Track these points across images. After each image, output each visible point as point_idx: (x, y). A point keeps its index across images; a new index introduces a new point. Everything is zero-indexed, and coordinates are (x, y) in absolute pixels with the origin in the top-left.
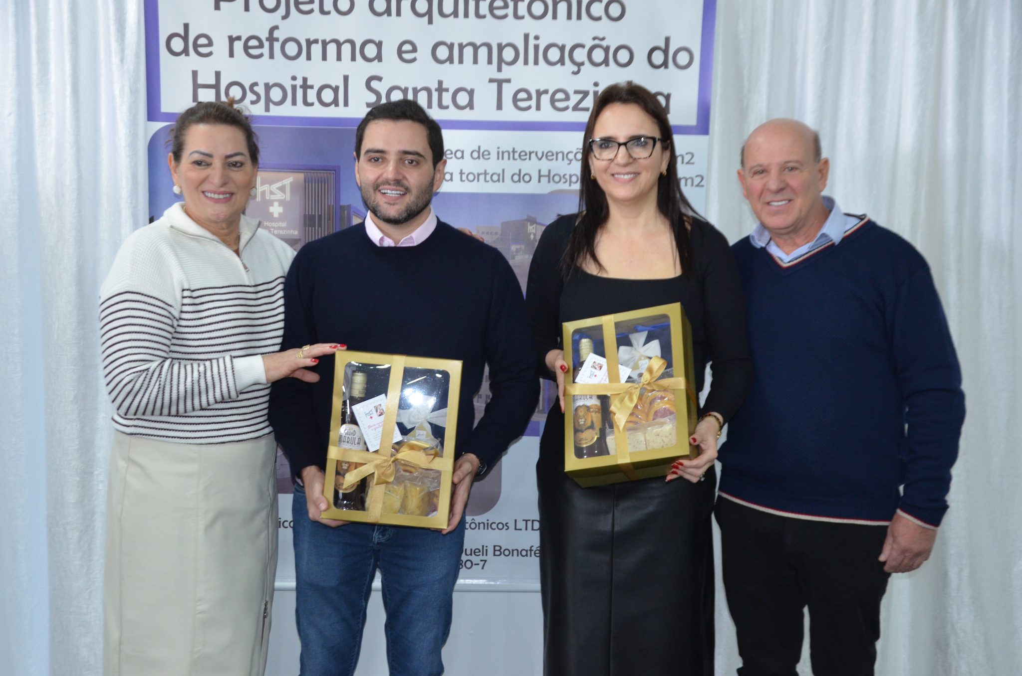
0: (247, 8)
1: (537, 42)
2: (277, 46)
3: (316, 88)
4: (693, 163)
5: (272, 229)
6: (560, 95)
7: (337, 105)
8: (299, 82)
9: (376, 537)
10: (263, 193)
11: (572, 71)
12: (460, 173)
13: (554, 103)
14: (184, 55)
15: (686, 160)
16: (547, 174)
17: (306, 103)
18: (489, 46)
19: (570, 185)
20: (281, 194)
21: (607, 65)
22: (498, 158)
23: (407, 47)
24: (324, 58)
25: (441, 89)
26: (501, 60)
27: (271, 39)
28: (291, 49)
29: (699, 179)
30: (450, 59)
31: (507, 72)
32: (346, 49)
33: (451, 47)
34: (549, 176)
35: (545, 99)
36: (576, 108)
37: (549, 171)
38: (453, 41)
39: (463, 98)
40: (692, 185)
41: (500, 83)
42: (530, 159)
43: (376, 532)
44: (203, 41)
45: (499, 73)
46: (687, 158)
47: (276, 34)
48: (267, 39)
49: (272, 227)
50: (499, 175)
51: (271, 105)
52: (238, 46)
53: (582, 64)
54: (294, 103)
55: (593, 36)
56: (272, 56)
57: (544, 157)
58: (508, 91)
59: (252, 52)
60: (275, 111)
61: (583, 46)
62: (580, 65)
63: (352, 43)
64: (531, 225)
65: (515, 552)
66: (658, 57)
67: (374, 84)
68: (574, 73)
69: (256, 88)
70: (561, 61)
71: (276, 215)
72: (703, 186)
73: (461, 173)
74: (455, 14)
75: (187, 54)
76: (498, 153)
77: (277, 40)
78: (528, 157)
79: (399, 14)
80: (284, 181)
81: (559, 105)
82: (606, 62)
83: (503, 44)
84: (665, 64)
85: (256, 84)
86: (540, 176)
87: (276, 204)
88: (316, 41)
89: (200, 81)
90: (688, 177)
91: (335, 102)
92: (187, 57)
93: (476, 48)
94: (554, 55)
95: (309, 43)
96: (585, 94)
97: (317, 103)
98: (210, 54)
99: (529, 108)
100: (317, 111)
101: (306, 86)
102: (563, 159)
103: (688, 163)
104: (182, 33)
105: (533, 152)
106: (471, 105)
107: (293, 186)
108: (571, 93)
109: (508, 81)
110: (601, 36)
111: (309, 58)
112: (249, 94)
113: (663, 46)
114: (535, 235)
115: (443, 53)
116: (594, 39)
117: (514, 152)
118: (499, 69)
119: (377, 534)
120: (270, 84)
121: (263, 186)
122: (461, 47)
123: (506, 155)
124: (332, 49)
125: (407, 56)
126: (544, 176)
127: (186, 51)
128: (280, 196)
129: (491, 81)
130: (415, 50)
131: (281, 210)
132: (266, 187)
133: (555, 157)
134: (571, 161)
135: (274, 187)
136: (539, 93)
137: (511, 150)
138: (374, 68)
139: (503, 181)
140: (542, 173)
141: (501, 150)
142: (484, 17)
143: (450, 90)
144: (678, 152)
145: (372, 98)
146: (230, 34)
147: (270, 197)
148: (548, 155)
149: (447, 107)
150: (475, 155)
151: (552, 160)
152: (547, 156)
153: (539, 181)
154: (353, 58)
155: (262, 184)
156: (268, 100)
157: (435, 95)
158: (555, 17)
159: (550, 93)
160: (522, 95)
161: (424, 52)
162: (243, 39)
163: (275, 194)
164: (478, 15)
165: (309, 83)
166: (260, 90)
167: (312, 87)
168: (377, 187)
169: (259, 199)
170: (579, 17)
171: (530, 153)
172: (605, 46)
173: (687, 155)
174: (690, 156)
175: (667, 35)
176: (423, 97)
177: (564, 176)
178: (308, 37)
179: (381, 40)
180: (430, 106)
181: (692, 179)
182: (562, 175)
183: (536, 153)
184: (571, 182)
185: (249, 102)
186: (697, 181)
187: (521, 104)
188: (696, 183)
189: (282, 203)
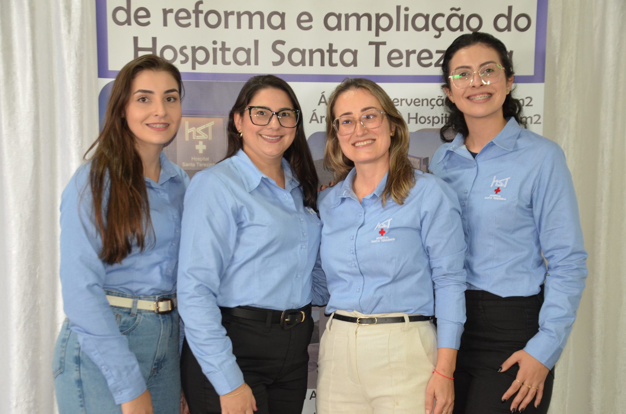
2: (201, 17)
3: (232, 50)
4: (531, 105)
5: (198, 163)
6: (425, 55)
7: (249, 64)
8: (219, 46)
10: (191, 134)
11: (434, 35)
13: (420, 60)
14: (126, 24)
16: (415, 116)
17: (224, 62)
18: (369, 16)
19: (433, 125)
20: (204, 135)
21: (462, 30)
23: (305, 17)
24: (239, 26)
25: (331, 50)
26: (378, 27)
27: (197, 12)
28: (213, 20)
29: (537, 118)
30: (338, 27)
31: (383, 36)
32: (256, 19)
33: (339, 17)
34: (416, 118)
35: (413, 58)
36: (437, 65)
37: (417, 114)
38: (340, 13)
39: (348, 58)
40: (532, 123)
41: (378, 45)
42: (401, 105)
44: (142, 13)
45: (377, 37)
46: (526, 102)
47: (201, 7)
48: (194, 12)
49: (198, 161)
51: (197, 64)
52: (171, 17)
53: (443, 29)
54: (215, 62)
55: (450, 8)
56: (197, 25)
57: (413, 103)
58: (384, 51)
59: (183, 22)
60: (200, 69)
61: (443, 15)
62: (440, 30)
63: (261, 14)
66: (502, 23)
67: (279, 47)
68: (436, 37)
69: (185, 51)
70: (426, 28)
71: (201, 152)
72: (540, 123)
75: (130, 24)
77: (201, 12)
78: (399, 103)
80: (207, 125)
81: (425, 62)
82: (461, 28)
83: (380, 15)
84: (508, 28)
85: (185, 47)
86: (409, 118)
87: (201, 143)
88: (232, 13)
90: (528, 117)
91: (248, 62)
92: (129, 26)
93: (359, 17)
94: (420, 22)
95: (227, 14)
97: (233, 63)
98: (148, 23)
99: (401, 64)
100: (233, 69)
101: (224, 49)
103: (528, 105)
104: (125, 7)
105: (404, 99)
106: (355, 63)
107: (215, 129)
108: (434, 52)
109: (384, 43)
110: (457, 7)
111: (226, 26)
112: (179, 55)
113: (506, 13)
115: (332, 22)
116: (452, 9)
118: (377, 34)
120: (196, 48)
121: (191, 129)
122: (347, 17)
124: (245, 19)
125: (304, 25)
126: (413, 118)
127: (128, 22)
129: (371, 43)
130: (311, 19)
131: (204, 147)
132: (193, 130)
133: (421, 103)
134: (433, 106)
135: (199, 129)
136: (409, 53)
138: (279, 34)
140: (411, 116)
143: (338, 51)
145: (278, 58)
146: (164, 8)
147: (196, 137)
148: (416, 102)
149: (336, 65)
151: (419, 105)
152: (414, 103)
153: (409, 122)
154: (262, 27)
155: (190, 127)
156: (194, 60)
157: (327, 55)
159: (417, 52)
160: (395, 55)
161: (318, 22)
162: (175, 12)
163: (200, 135)
165: (227, 46)
169: (187, 139)
171: (402, 100)
172: (460, 15)
173: (527, 99)
174: (529, 100)
175: (510, 5)
176: (317, 56)
177: (428, 118)
178: (225, 10)
179: (284, 11)
180: (322, 64)
181: (531, 117)
182: (426, 118)
183: (406, 100)
184: (433, 122)
185: (180, 62)
186: (535, 119)
187: (395, 62)
188: (534, 121)
189: (205, 142)
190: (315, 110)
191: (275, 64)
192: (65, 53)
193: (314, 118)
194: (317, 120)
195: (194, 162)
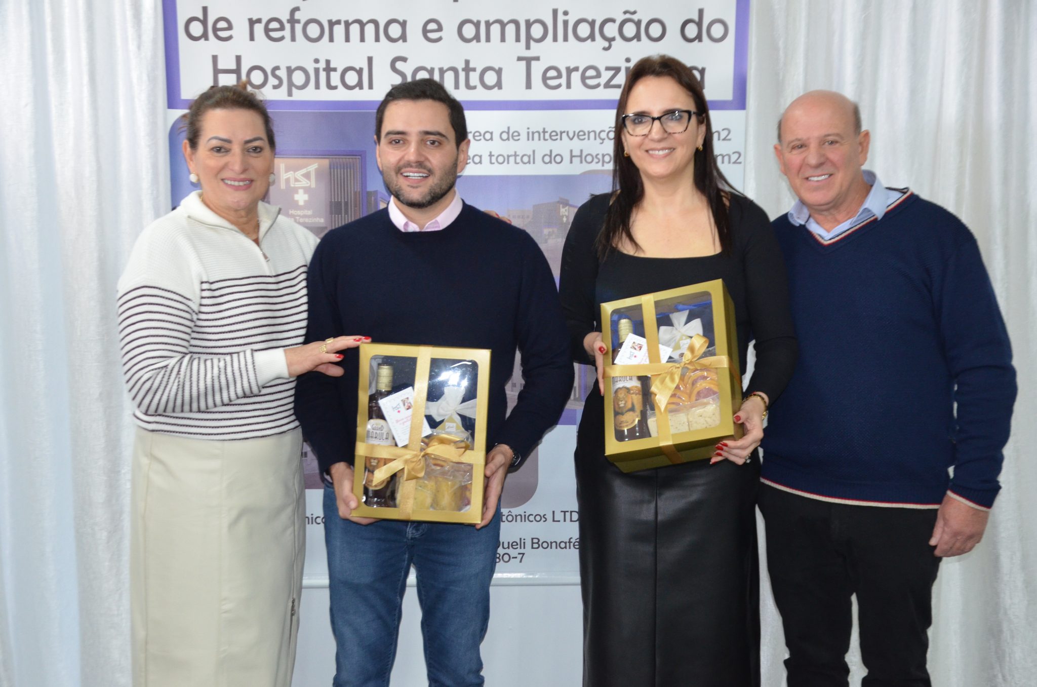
1: (566, 18)
2: (299, 28)
3: (340, 71)
4: (730, 140)
5: (298, 218)
6: (591, 73)
7: (361, 88)
8: (322, 65)
9: (410, 533)
10: (288, 180)
11: (602, 47)
12: (489, 156)
13: (585, 81)
14: (203, 39)
15: (722, 136)
16: (579, 154)
17: (330, 87)
18: (516, 23)
19: (603, 166)
20: (306, 181)
21: (639, 39)
22: (528, 139)
23: (432, 26)
24: (347, 39)
25: (468, 69)
26: (529, 37)
27: (293, 21)
28: (314, 30)
29: (736, 156)
30: (477, 38)
31: (536, 49)
32: (370, 29)
33: (477, 25)
34: (581, 156)
35: (576, 77)
36: (608, 85)
37: (581, 151)
38: (479, 19)
39: (491, 78)
40: (729, 162)
41: (529, 61)
43: (410, 528)
44: (222, 25)
45: (528, 51)
46: (724, 134)
47: (297, 15)
48: (289, 21)
49: (299, 216)
50: (529, 157)
51: (294, 90)
52: (259, 29)
53: (613, 39)
54: (317, 87)
55: (623, 11)
56: (293, 39)
57: (576, 137)
58: (537, 69)
59: (274, 35)
60: (298, 95)
61: (613, 21)
62: (611, 40)
63: (375, 22)
64: (563, 207)
65: (554, 545)
66: (692, 31)
67: (399, 65)
68: (606, 49)
69: (277, 72)
70: (592, 37)
71: (301, 203)
72: (740, 163)
73: (491, 155)
75: (207, 39)
76: (528, 133)
77: (298, 21)
78: (559, 137)
80: (308, 167)
81: (590, 82)
82: (637, 37)
83: (531, 21)
84: (699, 38)
85: (277, 68)
86: (572, 157)
87: (301, 191)
88: (338, 22)
89: (221, 66)
90: (725, 154)
91: (360, 85)
92: (206, 42)
93: (503, 25)
94: (584, 31)
95: (332, 24)
96: (617, 70)
97: (340, 86)
98: (230, 38)
99: (559, 86)
100: (341, 95)
101: (329, 69)
102: (595, 139)
103: (724, 139)
104: (201, 17)
105: (564, 132)
106: (499, 85)
107: (319, 173)
108: (602, 69)
109: (537, 59)
110: (632, 10)
111: (331, 39)
112: (271, 78)
113: (696, 18)
114: (567, 217)
115: (469, 31)
116: (625, 13)
117: (544, 132)
118: (528, 47)
119: (411, 529)
120: (293, 68)
121: (288, 173)
122: (488, 24)
123: (536, 135)
124: (355, 29)
125: (432, 36)
126: (576, 156)
127: (205, 36)
128: (304, 183)
129: (520, 59)
130: (440, 29)
131: (306, 197)
132: (290, 174)
133: (586, 137)
134: (603, 140)
135: (299, 174)
136: (569, 71)
137: (541, 130)
138: (399, 49)
139: (534, 163)
140: (574, 154)
141: (531, 131)
143: (477, 70)
144: (714, 128)
146: (250, 17)
147: (294, 185)
148: (580, 135)
149: (475, 88)
150: (505, 136)
151: (584, 139)
152: (578, 136)
153: (571, 162)
154: (377, 39)
155: (286, 171)
156: (291, 84)
157: (462, 75)
159: (581, 70)
160: (552, 73)
161: (449, 31)
162: (264, 21)
163: (300, 181)
165: (332, 66)
166: (282, 73)
167: (335, 70)
168: (399, 170)
169: (283, 186)
171: (561, 133)
172: (636, 20)
173: (724, 131)
174: (726, 132)
175: (701, 7)
177: (596, 156)
178: (330, 18)
179: (405, 19)
180: (456, 86)
181: (729, 156)
182: (594, 155)
183: (568, 132)
184: (603, 162)
185: (271, 87)
186: (734, 157)
187: (551, 82)
188: (733, 160)
189: (307, 190)
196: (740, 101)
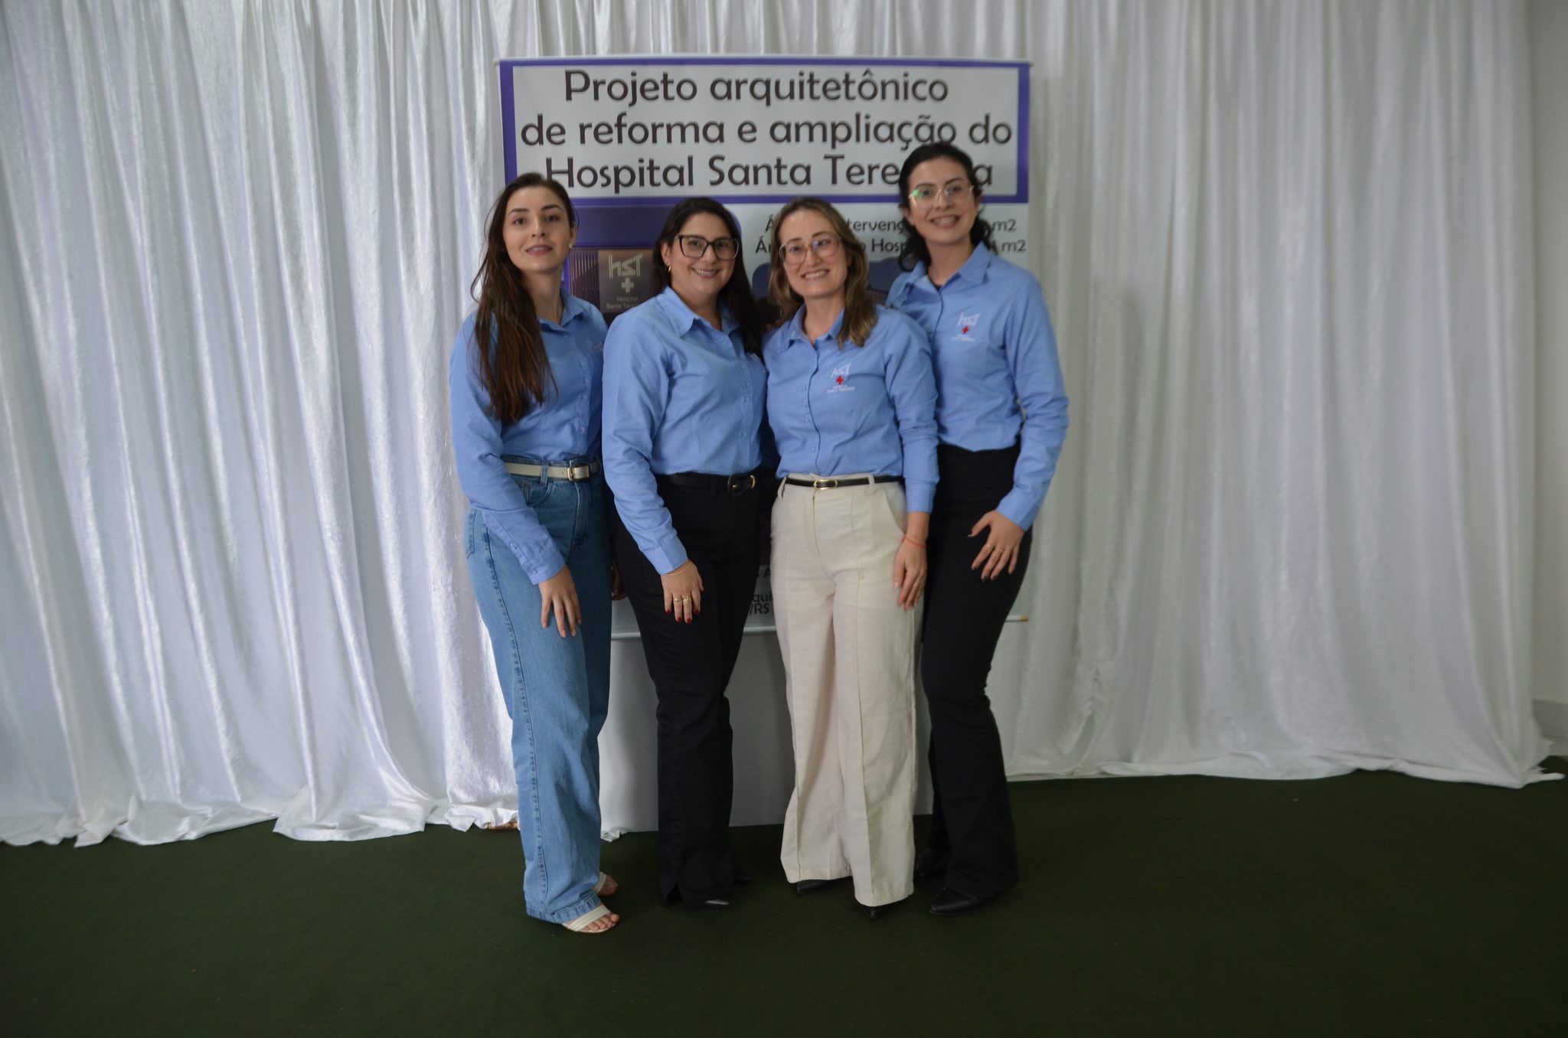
0: (596, 97)
1: (868, 121)
2: (625, 131)
3: (662, 169)
4: (1015, 230)
6: (889, 170)
7: (682, 184)
8: (646, 164)
10: (615, 271)
11: (901, 147)
13: (883, 177)
14: (538, 144)
15: (1008, 227)
16: (879, 242)
17: (653, 184)
18: (823, 125)
20: (631, 270)
24: (669, 140)
25: (779, 166)
26: (834, 139)
27: (620, 125)
28: (638, 133)
29: (1022, 244)
30: (788, 138)
31: (840, 148)
32: (690, 132)
33: (788, 127)
34: (882, 244)
35: (877, 174)
37: (882, 241)
38: (789, 121)
39: (800, 175)
40: (1015, 250)
41: (834, 159)
42: (864, 230)
44: (556, 130)
45: (834, 150)
48: (616, 125)
49: (624, 302)
51: (621, 187)
52: (589, 133)
53: (910, 140)
54: (642, 183)
55: (918, 116)
56: (620, 141)
57: (877, 228)
58: (842, 167)
59: (602, 138)
60: (624, 192)
61: (910, 124)
62: (908, 142)
63: (695, 125)
66: (979, 134)
67: (717, 163)
69: (606, 172)
70: (891, 138)
71: (628, 291)
72: (1024, 251)
74: (791, 95)
75: (542, 143)
77: (625, 126)
78: (862, 228)
79: (738, 97)
80: (633, 258)
81: (888, 179)
83: (836, 124)
84: (986, 139)
85: (606, 168)
86: (874, 245)
88: (661, 125)
89: (554, 168)
91: (681, 181)
92: (541, 146)
93: (811, 127)
94: (884, 132)
95: (655, 127)
97: (663, 184)
98: (563, 142)
99: (861, 182)
100: (663, 191)
101: (652, 168)
103: (1010, 230)
104: (537, 124)
105: (867, 222)
106: (808, 180)
107: (642, 262)
109: (842, 157)
110: (927, 114)
112: (599, 177)
113: (983, 121)
115: (780, 132)
116: (921, 117)
118: (834, 146)
121: (615, 264)
122: (798, 126)
124: (676, 132)
125: (747, 137)
126: (878, 245)
127: (540, 141)
129: (826, 157)
130: (754, 130)
131: (632, 285)
132: (618, 265)
133: (887, 227)
135: (625, 264)
136: (871, 169)
138: (717, 149)
140: (876, 242)
142: (818, 98)
143: (788, 167)
145: (716, 177)
146: (581, 122)
147: (621, 274)
149: (786, 183)
152: (880, 227)
153: (873, 250)
154: (697, 140)
155: (614, 262)
156: (618, 182)
157: (774, 173)
158: (884, 97)
159: (881, 168)
160: (855, 170)
161: (763, 132)
162: (594, 126)
163: (626, 271)
164: (812, 96)
165: (655, 165)
169: (611, 276)
170: (906, 97)
171: (864, 224)
172: (930, 124)
174: (1012, 223)
175: (988, 112)
176: (763, 174)
177: (896, 245)
178: (653, 123)
179: (722, 122)
180: (769, 182)
181: (1015, 244)
182: (894, 244)
183: (870, 225)
185: (600, 186)
186: (1019, 246)
187: (854, 179)
189: (633, 279)
190: (762, 237)
191: (713, 184)
192: (469, 181)
193: (761, 246)
194: (764, 248)
195: (619, 303)
196: (1021, 196)
